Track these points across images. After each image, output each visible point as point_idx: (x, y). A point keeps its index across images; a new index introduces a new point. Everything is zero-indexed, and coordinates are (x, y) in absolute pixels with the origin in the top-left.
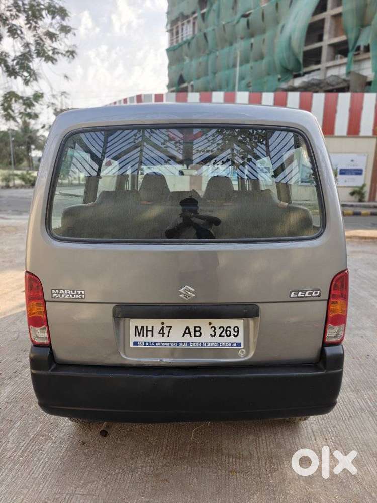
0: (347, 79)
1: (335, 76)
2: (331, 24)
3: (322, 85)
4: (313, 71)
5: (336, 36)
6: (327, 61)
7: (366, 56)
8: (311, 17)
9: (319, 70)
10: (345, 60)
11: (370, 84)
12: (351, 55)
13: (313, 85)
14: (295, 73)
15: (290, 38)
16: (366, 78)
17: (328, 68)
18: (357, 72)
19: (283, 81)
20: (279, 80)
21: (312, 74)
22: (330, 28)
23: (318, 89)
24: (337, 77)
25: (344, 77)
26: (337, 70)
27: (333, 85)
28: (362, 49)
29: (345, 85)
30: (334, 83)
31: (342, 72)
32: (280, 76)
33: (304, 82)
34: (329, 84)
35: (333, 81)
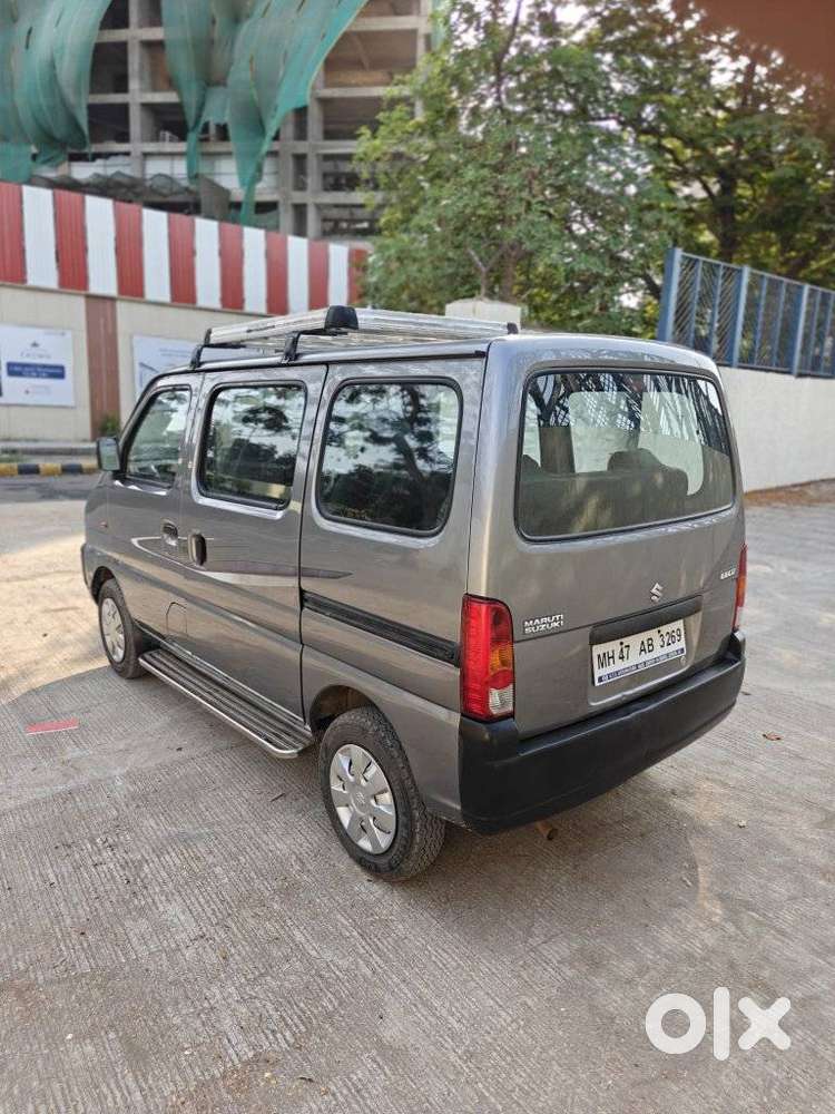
0: (193, 187)
1: (166, 176)
2: (141, 58)
3: (138, 190)
4: (116, 154)
5: (155, 88)
6: (143, 140)
7: (222, 147)
8: (97, 31)
9: (127, 154)
10: (181, 147)
11: (237, 206)
12: (193, 136)
13: (119, 185)
14: (70, 150)
15: (52, 65)
16: (227, 192)
17: (146, 155)
18: (209, 177)
19: (44, 162)
20: (34, 157)
21: (112, 160)
22: (142, 66)
23: (130, 195)
24: (170, 179)
25: (185, 183)
26: (169, 166)
27: (161, 194)
28: (213, 130)
29: (189, 199)
30: (165, 191)
31: (179, 169)
32: (34, 150)
33: (98, 175)
34: (153, 191)
35: (163, 187)
